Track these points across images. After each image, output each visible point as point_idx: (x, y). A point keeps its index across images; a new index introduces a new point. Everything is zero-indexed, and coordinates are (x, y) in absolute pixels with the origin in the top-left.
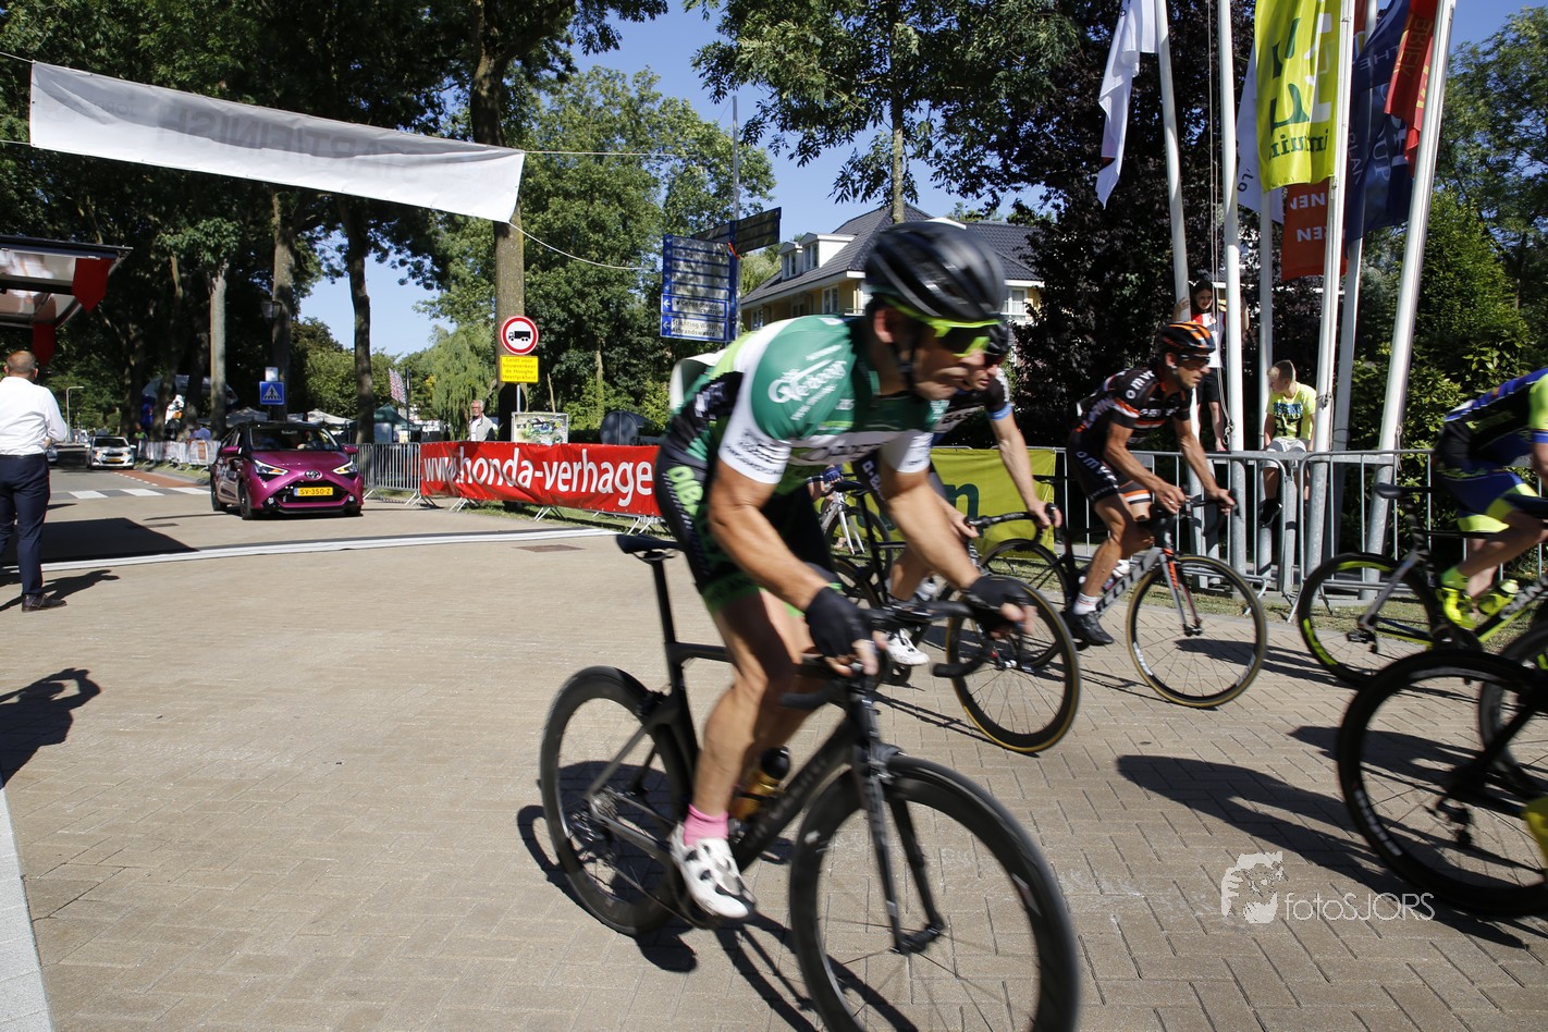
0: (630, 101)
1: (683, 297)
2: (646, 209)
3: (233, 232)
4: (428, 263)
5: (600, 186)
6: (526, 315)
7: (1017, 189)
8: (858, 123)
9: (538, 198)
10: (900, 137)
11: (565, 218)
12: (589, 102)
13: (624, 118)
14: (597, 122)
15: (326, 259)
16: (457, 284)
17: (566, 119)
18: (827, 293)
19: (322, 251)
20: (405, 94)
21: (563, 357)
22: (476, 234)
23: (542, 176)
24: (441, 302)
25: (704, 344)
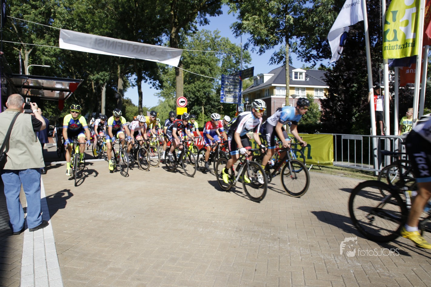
0: (212, 38)
1: (226, 91)
2: (216, 67)
3: (108, 75)
4: (157, 82)
5: (204, 61)
6: (184, 96)
7: (321, 60)
8: (275, 43)
9: (187, 65)
10: (288, 46)
11: (194, 70)
12: (201, 39)
13: (211, 43)
14: (203, 44)
15: (131, 82)
16: (165, 88)
17: (195, 44)
18: (266, 90)
19: (130, 80)
20: (153, 38)
21: (193, 108)
22: (170, 75)
23: (188, 59)
24: (161, 93)
25: (232, 104)
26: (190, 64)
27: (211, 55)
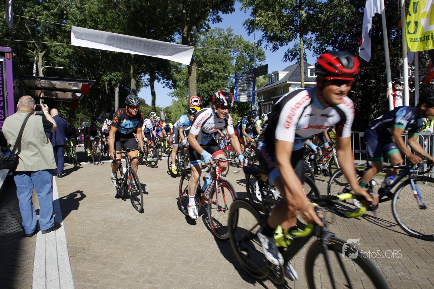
0: (226, 36)
1: (240, 90)
2: (230, 65)
3: (121, 76)
4: (171, 82)
5: (218, 59)
6: (197, 96)
8: (290, 40)
9: (200, 64)
10: (302, 43)
11: (208, 69)
12: (214, 37)
13: (224, 41)
14: (216, 42)
15: (144, 82)
16: (179, 88)
17: (208, 42)
18: (281, 88)
19: (143, 80)
20: (165, 37)
22: (184, 74)
23: (202, 58)
24: (174, 93)
25: (246, 103)
26: (203, 63)
27: (224, 54)
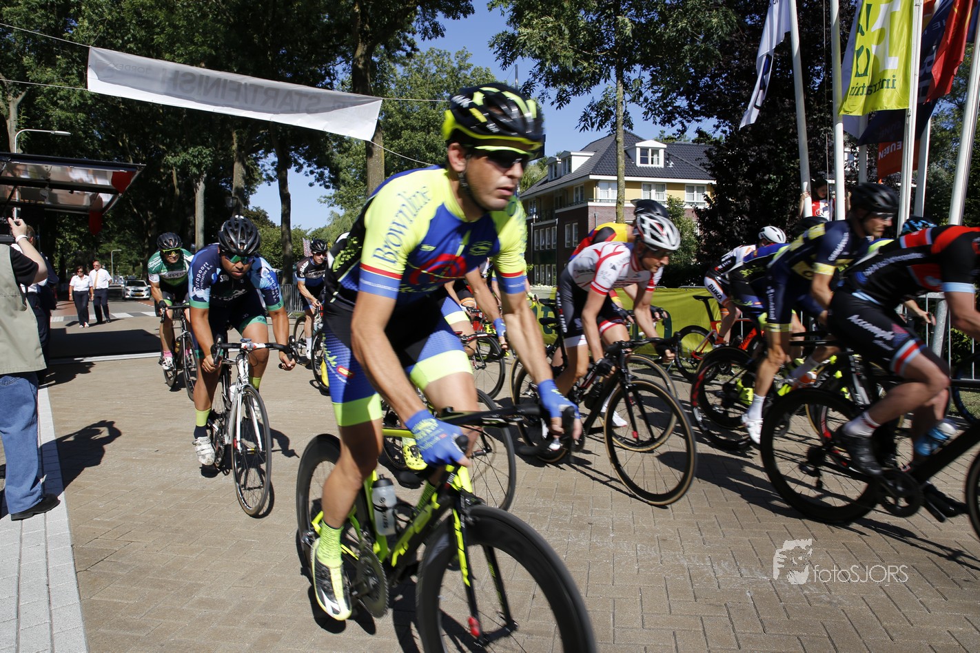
0: (453, 69)
3: (209, 154)
4: (327, 172)
5: (434, 122)
7: (698, 121)
8: (594, 80)
9: (395, 131)
10: (621, 89)
11: (412, 143)
12: (427, 70)
13: (449, 80)
14: (432, 83)
15: (265, 171)
16: (345, 186)
17: (413, 82)
18: (577, 189)
19: (263, 166)
20: (313, 68)
22: (357, 154)
23: (398, 117)
24: (335, 196)
26: (402, 128)
